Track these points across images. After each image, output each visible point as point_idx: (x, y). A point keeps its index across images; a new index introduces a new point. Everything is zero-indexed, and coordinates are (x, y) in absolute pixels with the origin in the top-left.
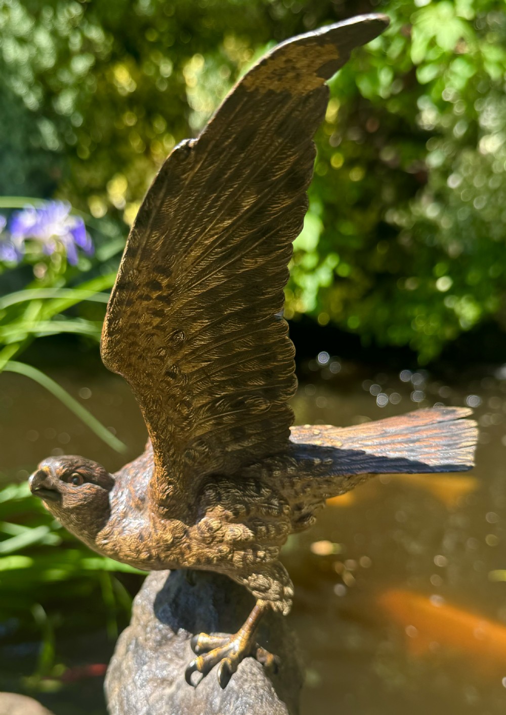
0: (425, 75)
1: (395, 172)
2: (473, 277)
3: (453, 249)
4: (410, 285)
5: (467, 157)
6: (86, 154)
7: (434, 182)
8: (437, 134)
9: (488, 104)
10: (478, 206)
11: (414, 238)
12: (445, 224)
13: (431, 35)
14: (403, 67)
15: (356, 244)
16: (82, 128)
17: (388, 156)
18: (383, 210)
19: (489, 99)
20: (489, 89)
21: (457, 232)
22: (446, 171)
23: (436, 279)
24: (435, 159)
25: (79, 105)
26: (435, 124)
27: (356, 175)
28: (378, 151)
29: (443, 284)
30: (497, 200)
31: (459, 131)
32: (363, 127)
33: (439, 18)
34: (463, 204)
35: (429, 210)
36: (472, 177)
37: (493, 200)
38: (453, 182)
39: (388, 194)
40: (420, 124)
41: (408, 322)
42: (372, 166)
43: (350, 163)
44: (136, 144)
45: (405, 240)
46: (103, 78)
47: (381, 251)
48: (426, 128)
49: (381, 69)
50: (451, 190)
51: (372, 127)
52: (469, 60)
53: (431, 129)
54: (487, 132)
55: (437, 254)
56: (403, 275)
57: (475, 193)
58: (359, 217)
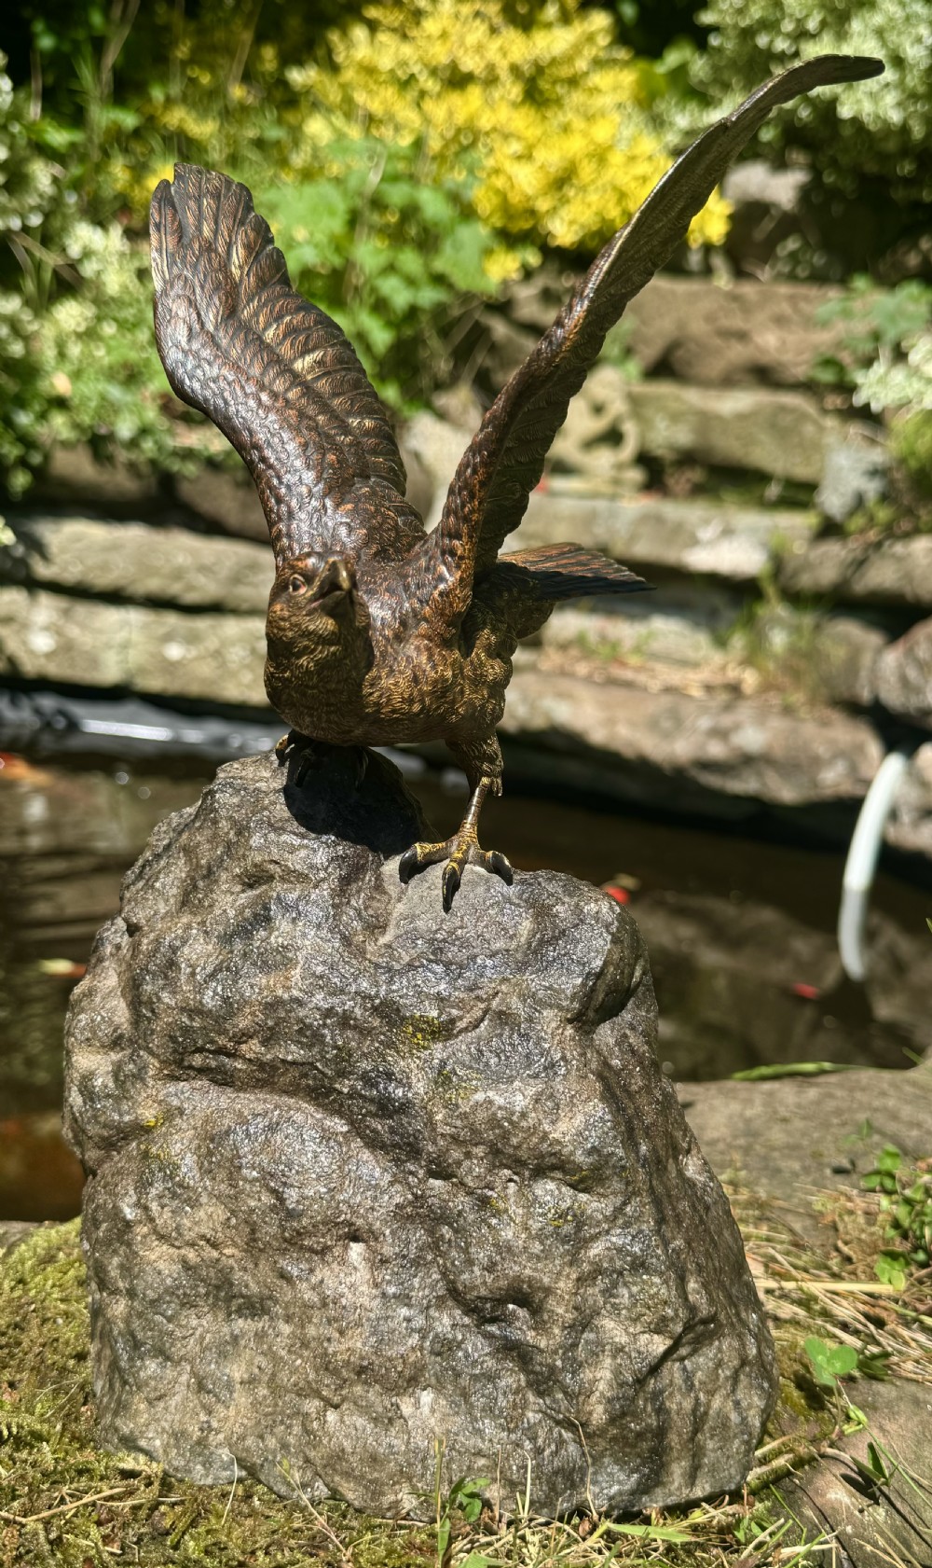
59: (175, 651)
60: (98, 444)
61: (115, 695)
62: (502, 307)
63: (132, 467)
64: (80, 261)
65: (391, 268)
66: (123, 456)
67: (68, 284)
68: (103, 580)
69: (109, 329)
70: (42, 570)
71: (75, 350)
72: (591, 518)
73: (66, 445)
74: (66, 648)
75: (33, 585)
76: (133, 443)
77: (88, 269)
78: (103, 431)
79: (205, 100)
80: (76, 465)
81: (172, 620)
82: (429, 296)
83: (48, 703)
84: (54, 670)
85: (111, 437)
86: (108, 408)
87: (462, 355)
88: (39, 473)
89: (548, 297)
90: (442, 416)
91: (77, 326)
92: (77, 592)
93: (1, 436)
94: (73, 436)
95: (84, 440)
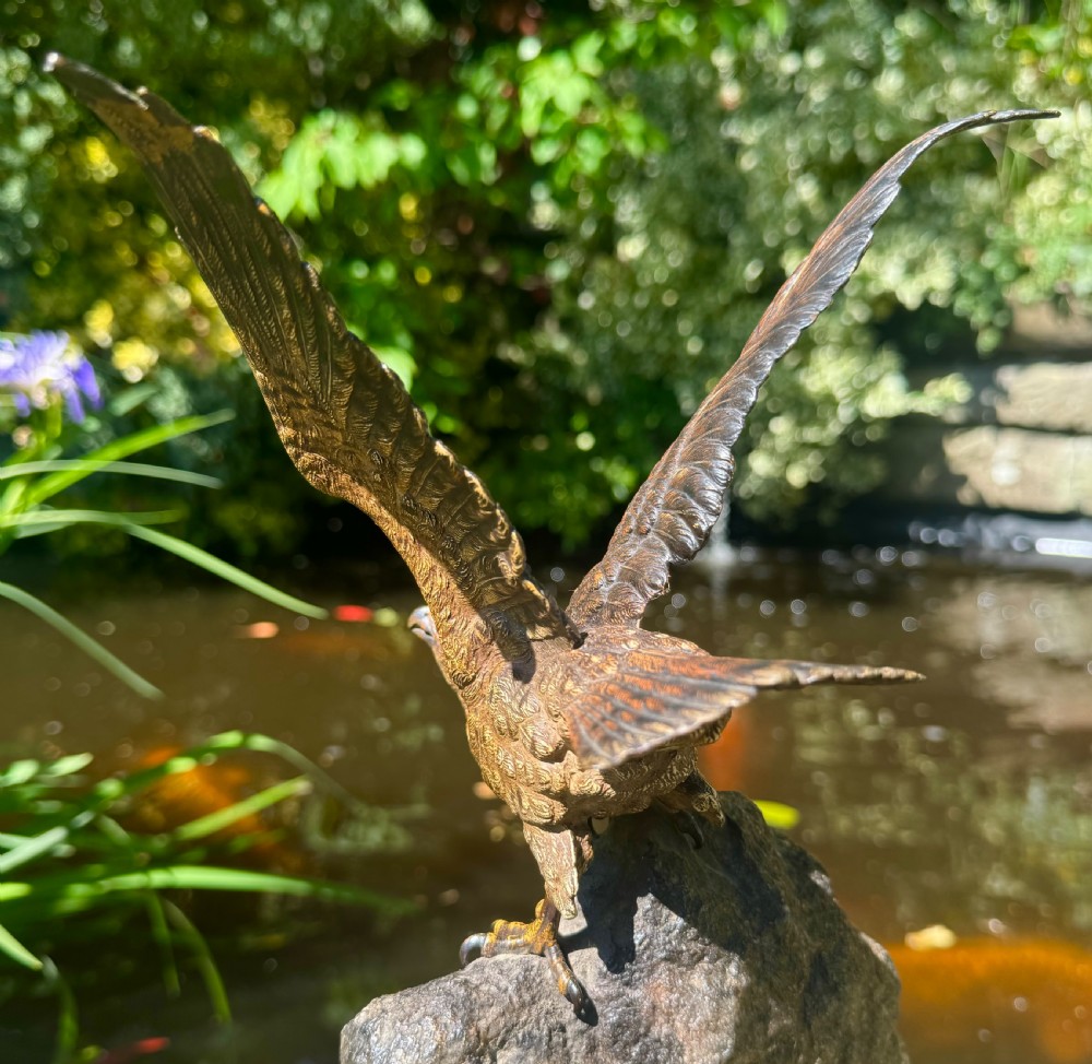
0: (544, 153)
1: (505, 289)
2: (624, 429)
3: (594, 393)
4: (540, 444)
5: (602, 266)
6: (45, 269)
7: (561, 301)
8: (557, 236)
9: (625, 193)
10: (624, 332)
11: (539, 380)
12: (580, 359)
13: (546, 97)
14: (510, 142)
15: (461, 389)
16: (38, 229)
17: (491, 267)
18: (493, 342)
19: (625, 185)
20: (624, 173)
21: (596, 370)
22: (574, 287)
23: (576, 434)
24: (558, 271)
25: (31, 197)
26: (553, 222)
27: (453, 295)
28: (477, 260)
29: (585, 442)
30: (646, 323)
31: (588, 230)
32: (453, 228)
33: (554, 74)
34: (601, 331)
35: (556, 341)
36: (610, 294)
37: (641, 323)
38: (586, 301)
39: (498, 319)
40: (535, 222)
41: (545, 494)
42: (472, 281)
43: (441, 279)
44: (125, 254)
45: (526, 382)
46: (67, 157)
47: (495, 398)
48: (542, 227)
49: (480, 145)
50: (585, 312)
51: (467, 227)
52: (602, 133)
53: (550, 228)
54: (626, 232)
55: (572, 401)
56: (530, 431)
57: (618, 317)
58: (461, 351)
60: (1059, 301)
63: (1089, 318)
64: (1051, 143)
66: (1081, 308)
67: (1038, 166)
68: (1061, 419)
69: (1080, 196)
70: (1007, 413)
71: (1045, 220)
73: (1031, 306)
74: (1025, 479)
75: (1000, 425)
77: (1057, 150)
78: (1062, 290)
80: (1037, 322)
83: (1008, 526)
84: (1020, 497)
85: (1071, 294)
86: (1069, 267)
88: (1007, 332)
91: (1052, 199)
92: (1040, 430)
93: (976, 304)
94: (1041, 296)
95: (1049, 299)
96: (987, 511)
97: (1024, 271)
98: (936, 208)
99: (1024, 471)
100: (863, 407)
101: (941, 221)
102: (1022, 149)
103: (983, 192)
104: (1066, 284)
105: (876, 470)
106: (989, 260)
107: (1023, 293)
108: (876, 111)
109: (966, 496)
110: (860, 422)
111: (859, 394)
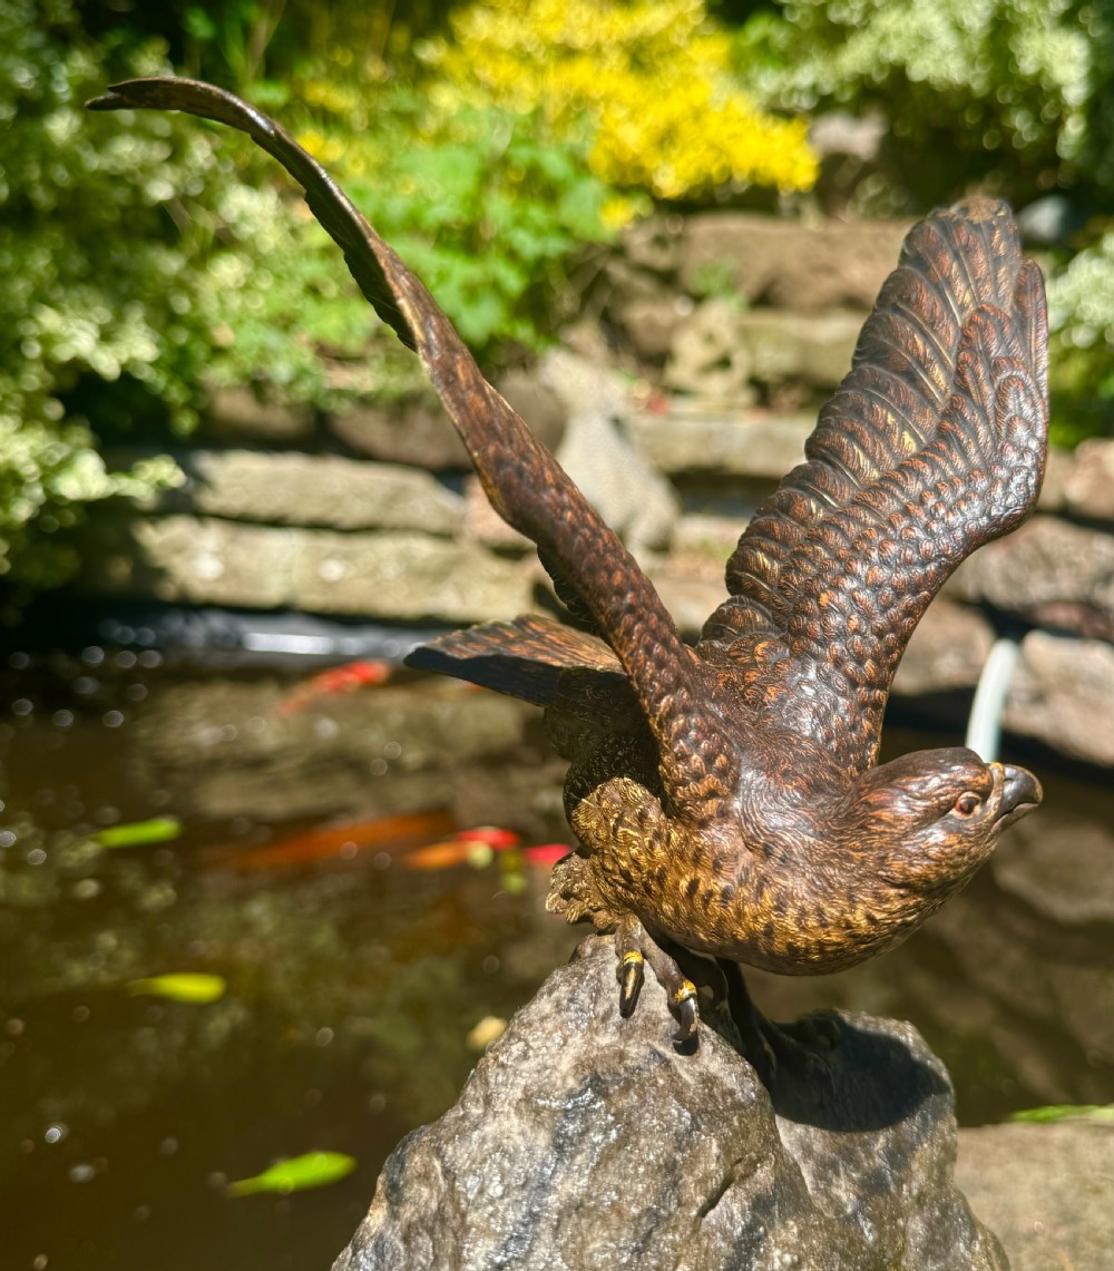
59: (334, 570)
60: (258, 387)
61: (279, 612)
62: (618, 251)
63: (290, 407)
64: (235, 225)
65: (520, 222)
66: (283, 398)
67: (225, 241)
68: (266, 506)
69: (265, 283)
70: (210, 501)
71: (235, 302)
72: (708, 438)
73: (230, 389)
74: (231, 572)
75: (200, 515)
76: (291, 384)
77: (246, 230)
79: (348, 77)
80: (236, 406)
81: (330, 543)
82: (555, 246)
83: (217, 623)
84: (224, 592)
85: (269, 381)
86: (264, 354)
87: (586, 296)
88: (206, 416)
89: (660, 241)
90: (573, 350)
91: (237, 281)
92: (243, 521)
93: (170, 382)
94: (236, 381)
95: (246, 384)
96: (192, 607)
97: (218, 352)
98: (119, 272)
99: (227, 564)
100: (54, 488)
101: (124, 287)
102: (207, 222)
103: (170, 263)
104: (261, 372)
105: (67, 562)
106: (182, 337)
107: (219, 375)
108: (48, 153)
109: (169, 591)
110: (53, 503)
111: (49, 472)
